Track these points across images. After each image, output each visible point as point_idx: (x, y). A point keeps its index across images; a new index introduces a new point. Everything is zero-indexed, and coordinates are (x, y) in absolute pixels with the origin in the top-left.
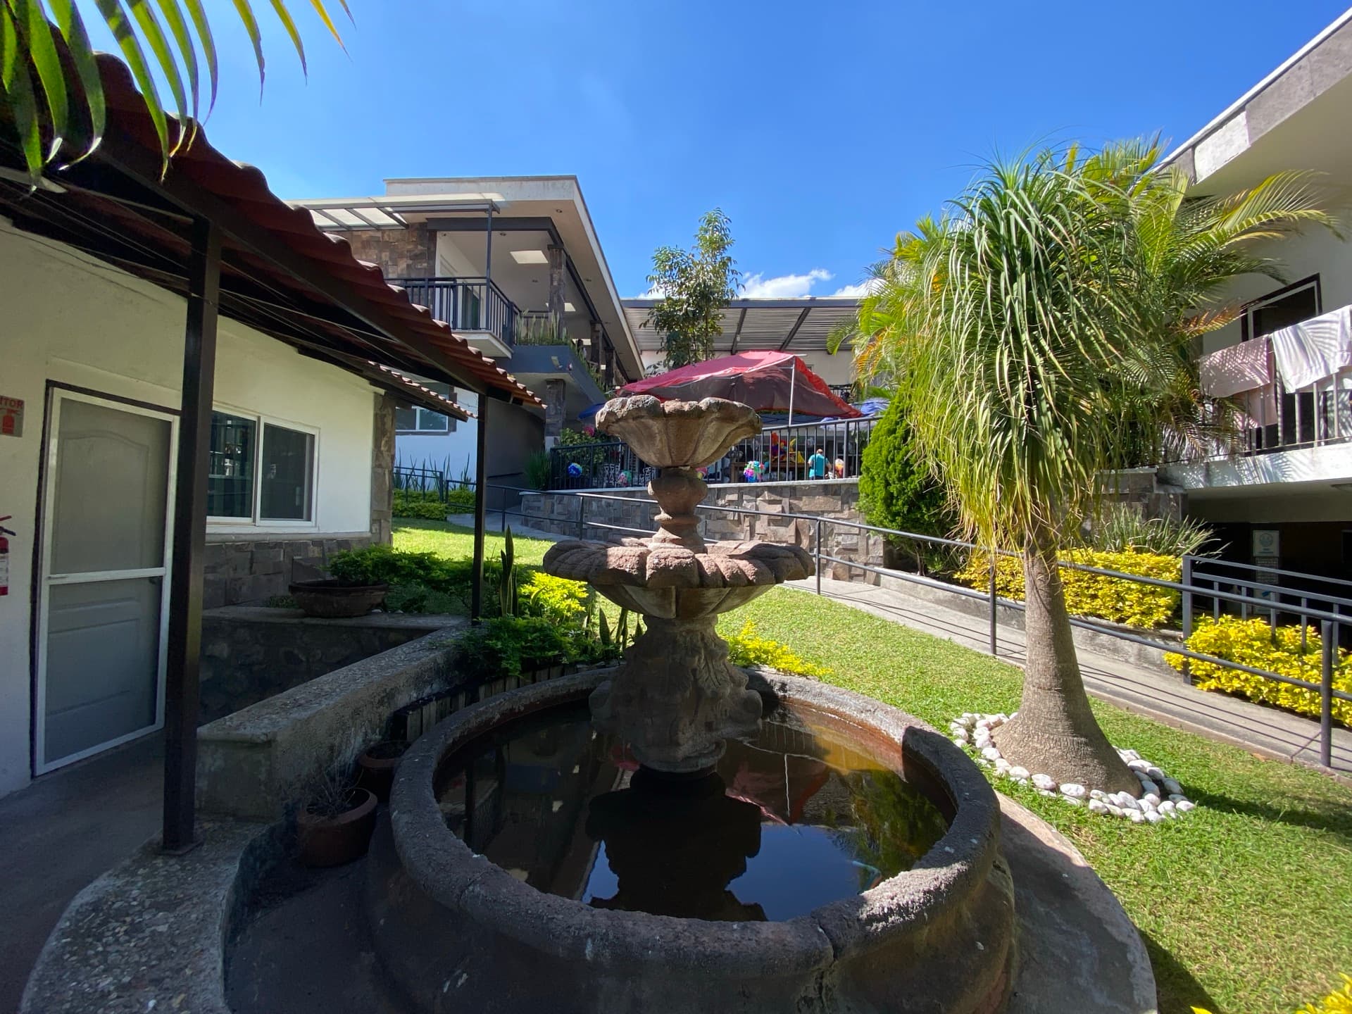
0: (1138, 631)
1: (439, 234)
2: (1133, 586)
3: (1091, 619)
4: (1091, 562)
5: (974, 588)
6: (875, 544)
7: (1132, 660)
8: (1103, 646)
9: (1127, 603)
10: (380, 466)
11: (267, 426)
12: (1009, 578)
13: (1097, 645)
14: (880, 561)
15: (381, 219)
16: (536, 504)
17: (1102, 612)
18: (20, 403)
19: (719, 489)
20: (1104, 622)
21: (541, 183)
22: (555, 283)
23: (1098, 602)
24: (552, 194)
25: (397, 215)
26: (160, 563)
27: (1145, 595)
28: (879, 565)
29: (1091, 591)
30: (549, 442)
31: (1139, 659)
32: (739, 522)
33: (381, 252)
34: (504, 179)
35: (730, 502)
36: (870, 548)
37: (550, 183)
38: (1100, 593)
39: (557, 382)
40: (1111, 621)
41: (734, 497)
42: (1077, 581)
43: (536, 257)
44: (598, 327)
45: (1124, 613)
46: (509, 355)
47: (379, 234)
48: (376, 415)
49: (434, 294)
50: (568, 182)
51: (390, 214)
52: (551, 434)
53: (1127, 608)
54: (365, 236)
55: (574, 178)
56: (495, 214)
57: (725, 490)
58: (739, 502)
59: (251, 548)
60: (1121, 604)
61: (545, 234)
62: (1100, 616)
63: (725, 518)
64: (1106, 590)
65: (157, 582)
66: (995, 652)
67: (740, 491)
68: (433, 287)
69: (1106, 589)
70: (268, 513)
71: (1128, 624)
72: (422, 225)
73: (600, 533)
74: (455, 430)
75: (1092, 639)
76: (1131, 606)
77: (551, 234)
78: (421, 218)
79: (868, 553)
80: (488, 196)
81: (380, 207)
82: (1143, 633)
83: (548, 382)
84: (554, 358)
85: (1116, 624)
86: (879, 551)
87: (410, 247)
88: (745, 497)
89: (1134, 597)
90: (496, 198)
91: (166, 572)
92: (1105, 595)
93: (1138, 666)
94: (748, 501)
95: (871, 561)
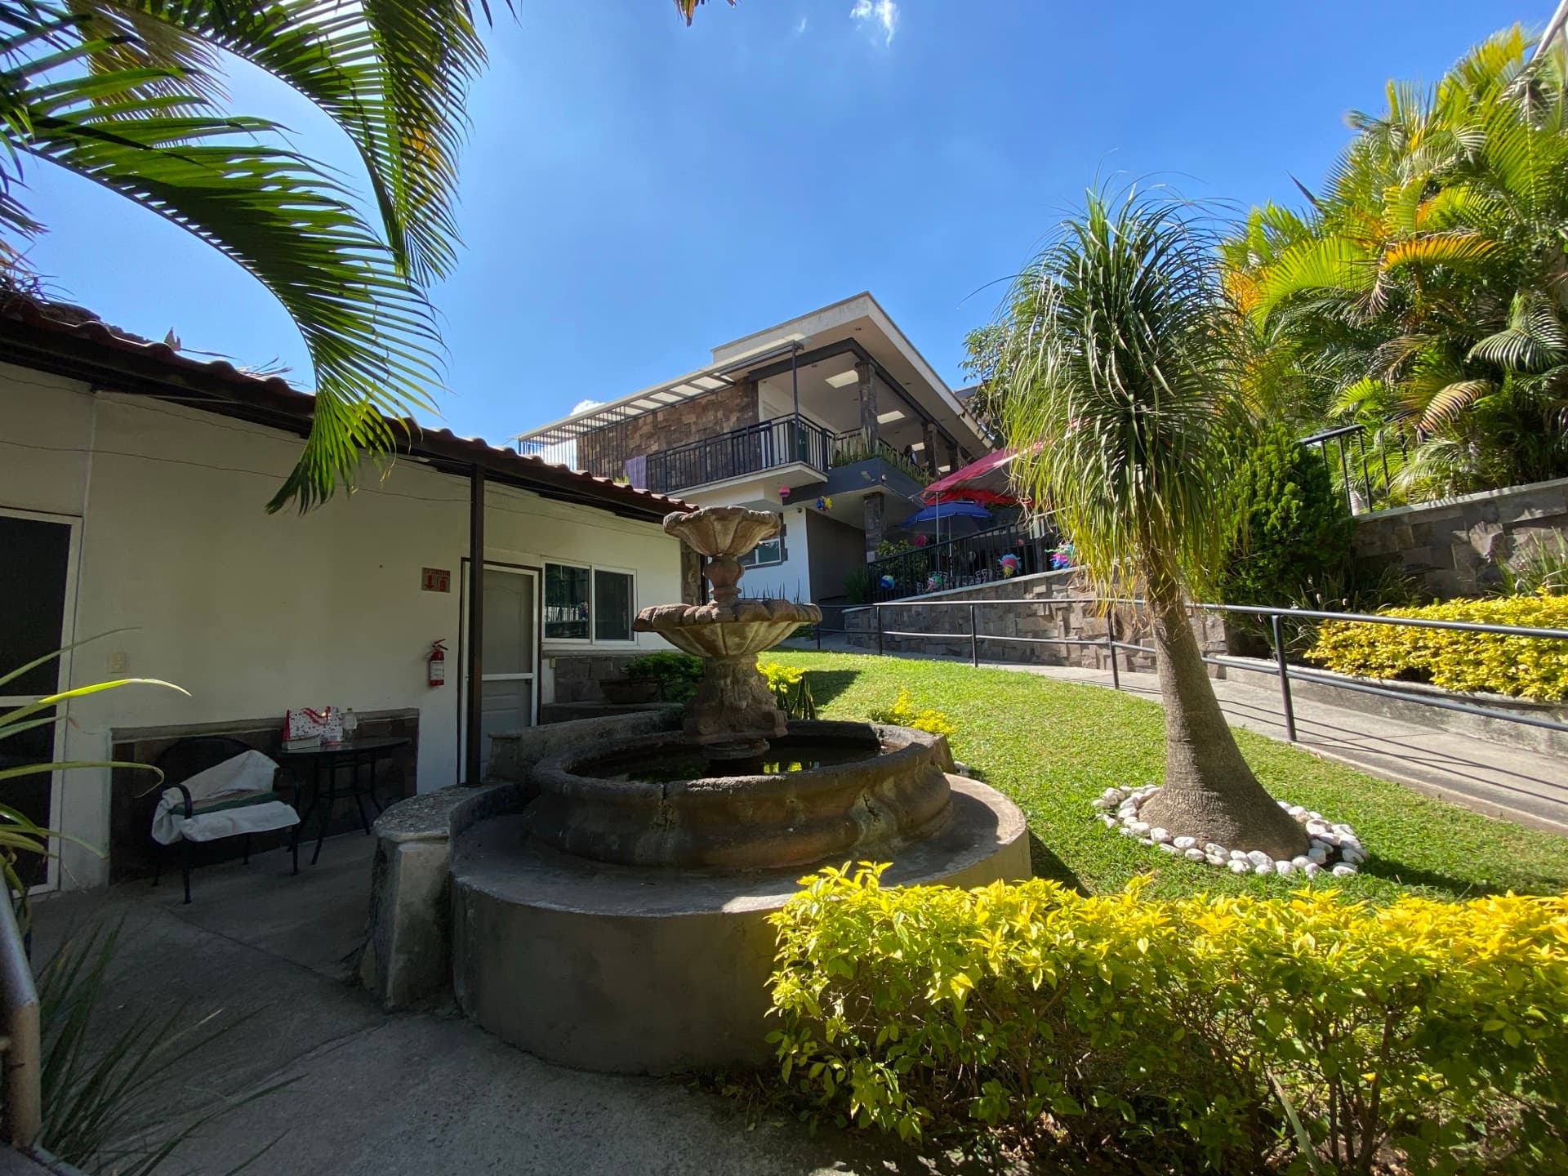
0: (1540, 706)
1: (760, 383)
2: (1524, 642)
3: (1479, 695)
4: (1467, 617)
5: (1329, 668)
6: (1213, 626)
7: (1542, 748)
8: (1501, 732)
9: (1521, 667)
10: (688, 595)
11: (597, 572)
12: (1367, 650)
13: (1494, 730)
14: (1222, 647)
15: (712, 384)
16: (855, 621)
17: (1492, 683)
18: (448, 573)
19: (1026, 582)
20: (1495, 697)
21: (837, 310)
22: (865, 399)
23: (1483, 670)
24: (848, 316)
25: (724, 377)
26: (531, 671)
27: (1542, 652)
28: (1222, 652)
29: (1471, 656)
30: (871, 557)
31: (1551, 747)
32: (1051, 617)
33: (716, 412)
34: (804, 317)
35: (1039, 595)
36: (1208, 631)
37: (845, 307)
38: (1484, 655)
39: (874, 494)
40: (1504, 696)
41: (1042, 589)
42: (1452, 643)
43: (851, 376)
44: (931, 427)
45: (1521, 681)
46: (825, 480)
47: (714, 397)
48: (682, 554)
49: (760, 437)
50: (861, 300)
51: (718, 378)
52: (873, 549)
53: (1521, 674)
54: (704, 401)
55: (867, 294)
56: (800, 352)
57: (1033, 583)
58: (1049, 594)
59: (590, 661)
60: (1513, 670)
61: (850, 355)
62: (1492, 690)
63: (1034, 614)
64: (1491, 653)
65: (529, 682)
66: (1294, 737)
67: (1048, 581)
68: (758, 432)
69: (1490, 651)
70: (601, 636)
71: (1527, 697)
72: (746, 378)
73: (913, 643)
74: (786, 559)
75: (1486, 723)
76: (1526, 671)
77: (855, 353)
78: (742, 374)
79: (1206, 638)
80: (790, 338)
81: (709, 374)
82: (1551, 708)
83: (866, 497)
84: (864, 473)
85: (1511, 699)
86: (1220, 634)
87: (738, 401)
88: (1054, 587)
89: (1526, 658)
90: (797, 337)
91: (534, 676)
92: (1491, 659)
93: (1552, 757)
94: (1059, 591)
95: (1211, 648)
